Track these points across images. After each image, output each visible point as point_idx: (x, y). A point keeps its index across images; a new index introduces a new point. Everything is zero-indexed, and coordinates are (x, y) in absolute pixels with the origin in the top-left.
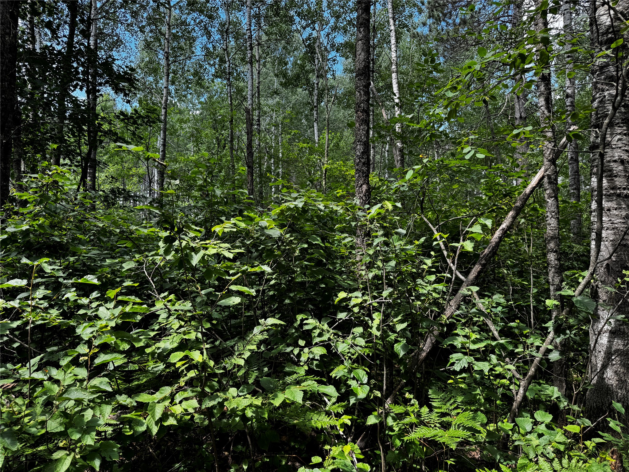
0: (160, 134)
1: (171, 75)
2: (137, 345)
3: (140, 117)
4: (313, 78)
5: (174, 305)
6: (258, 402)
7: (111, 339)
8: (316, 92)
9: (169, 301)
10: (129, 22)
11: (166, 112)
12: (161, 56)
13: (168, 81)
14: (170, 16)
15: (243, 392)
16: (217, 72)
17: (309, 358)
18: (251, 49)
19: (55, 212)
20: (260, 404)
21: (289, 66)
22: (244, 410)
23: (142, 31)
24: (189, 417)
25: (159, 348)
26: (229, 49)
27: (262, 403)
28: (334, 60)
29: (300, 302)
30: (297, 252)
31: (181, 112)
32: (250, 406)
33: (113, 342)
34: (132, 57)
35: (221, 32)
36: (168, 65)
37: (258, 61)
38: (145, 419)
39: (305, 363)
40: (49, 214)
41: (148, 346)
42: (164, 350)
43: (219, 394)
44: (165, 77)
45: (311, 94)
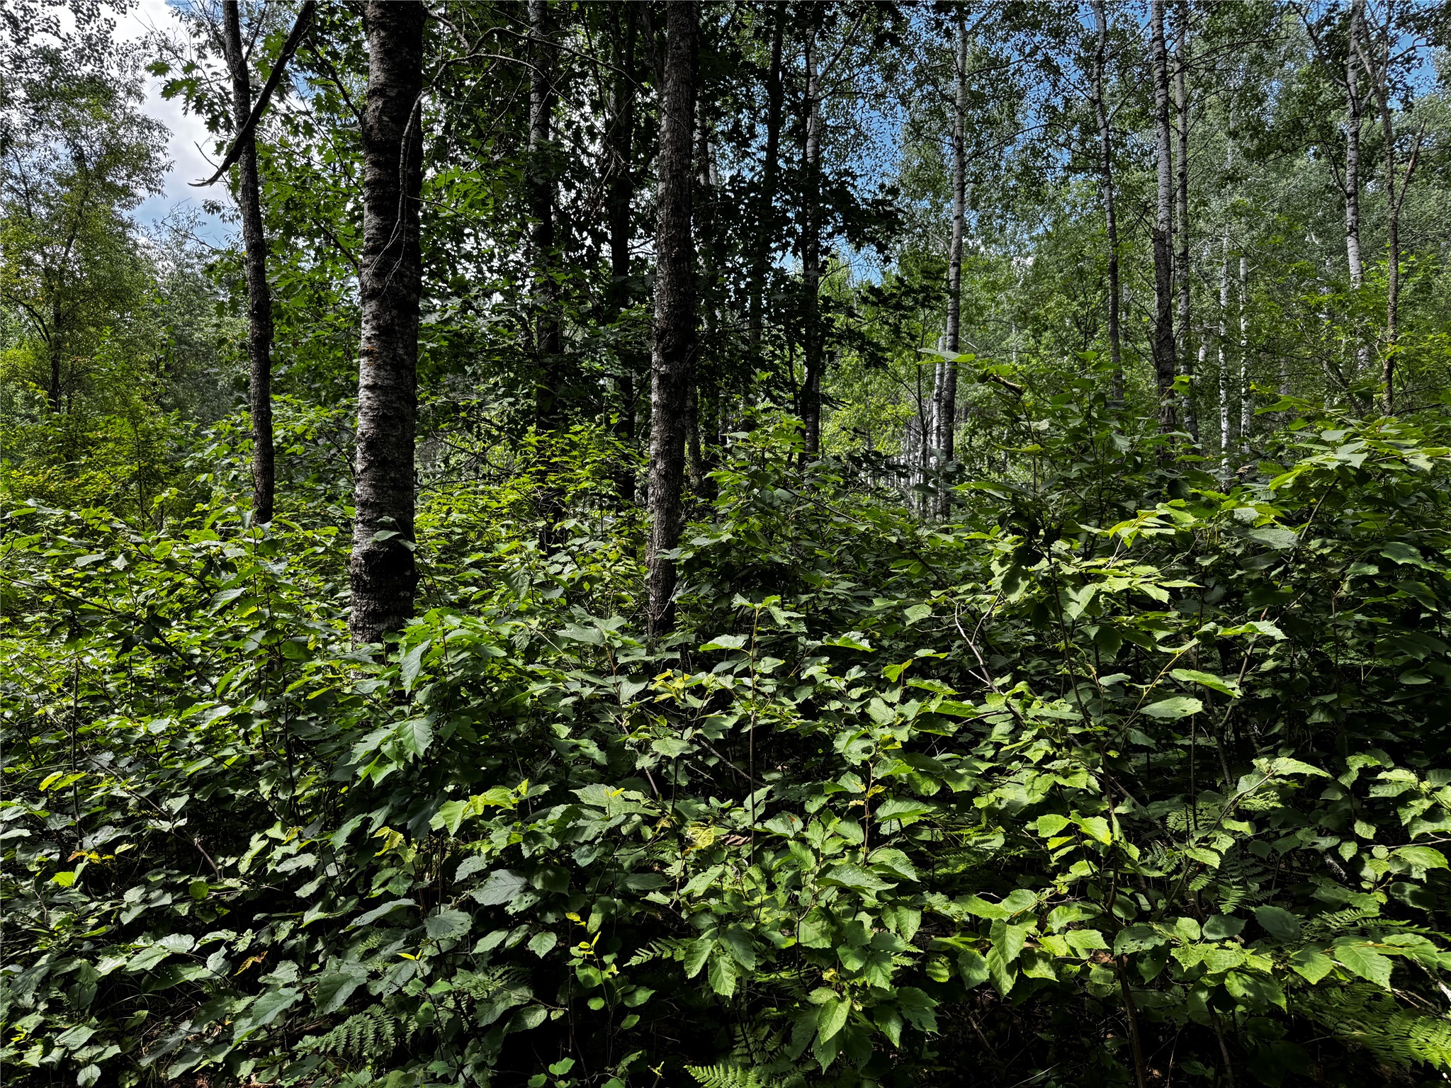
0: (945, 325)
1: (969, 188)
2: (957, 788)
3: (909, 291)
4: (1342, 123)
5: (1028, 705)
6: (1264, 963)
7: (901, 769)
8: (1351, 155)
9: (1016, 696)
10: (879, 89)
11: (958, 274)
12: (947, 150)
13: (962, 202)
14: (964, 56)
15: (1217, 932)
16: (1075, 159)
17: (1387, 874)
18: (1165, 85)
19: (770, 505)
20: (1268, 970)
21: (1271, 103)
22: (1223, 976)
23: (904, 101)
24: (1078, 968)
25: (1000, 800)
26: (1105, 98)
27: (1273, 969)
28: (1409, 60)
29: (1352, 722)
30: (1346, 587)
31: (988, 268)
32: (1241, 970)
33: (904, 775)
34: (886, 166)
35: (1083, 62)
36: (963, 165)
37: (1184, 109)
38: (984, 954)
39: (1378, 884)
40: (762, 510)
41: (976, 793)
42: (1012, 806)
43: (1155, 927)
44: (957, 194)
45: (1337, 161)
